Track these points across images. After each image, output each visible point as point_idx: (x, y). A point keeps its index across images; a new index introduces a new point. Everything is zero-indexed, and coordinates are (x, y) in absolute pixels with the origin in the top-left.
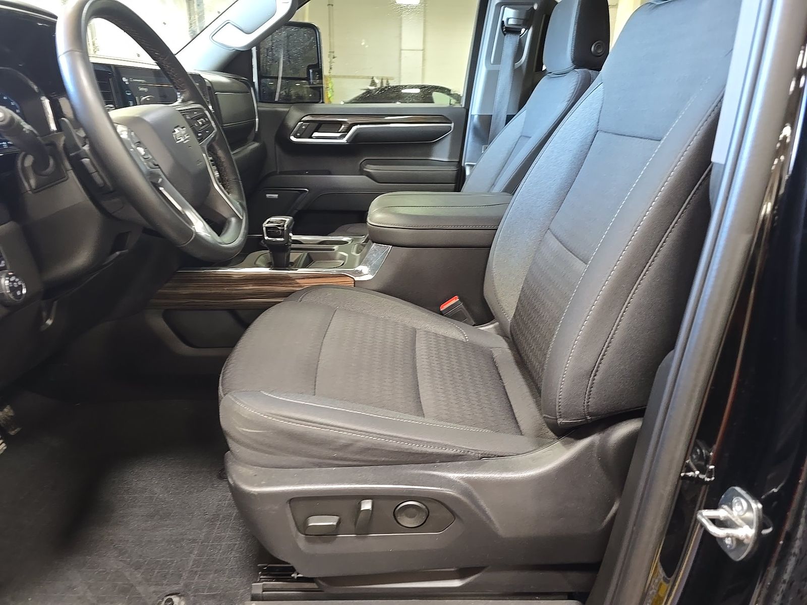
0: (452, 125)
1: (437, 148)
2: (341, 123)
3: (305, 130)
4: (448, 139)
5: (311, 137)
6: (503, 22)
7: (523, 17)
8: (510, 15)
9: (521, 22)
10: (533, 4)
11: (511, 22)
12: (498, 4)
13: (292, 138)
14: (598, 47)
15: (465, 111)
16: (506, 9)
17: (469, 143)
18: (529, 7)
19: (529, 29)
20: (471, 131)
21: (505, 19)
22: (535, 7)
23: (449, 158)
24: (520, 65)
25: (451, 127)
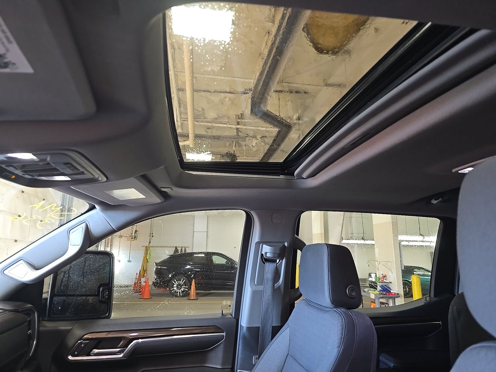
0: (224, 334)
1: (212, 355)
2: (120, 339)
3: (83, 348)
4: (222, 347)
5: (89, 355)
6: (262, 255)
7: (278, 252)
8: (267, 250)
9: (277, 255)
10: (284, 242)
11: (269, 255)
12: (257, 243)
13: (70, 358)
14: (352, 290)
15: (235, 320)
16: (264, 245)
17: (240, 351)
18: (282, 244)
19: (282, 259)
20: (240, 340)
21: (263, 253)
22: (286, 244)
23: (222, 365)
24: (278, 286)
25: (224, 336)
